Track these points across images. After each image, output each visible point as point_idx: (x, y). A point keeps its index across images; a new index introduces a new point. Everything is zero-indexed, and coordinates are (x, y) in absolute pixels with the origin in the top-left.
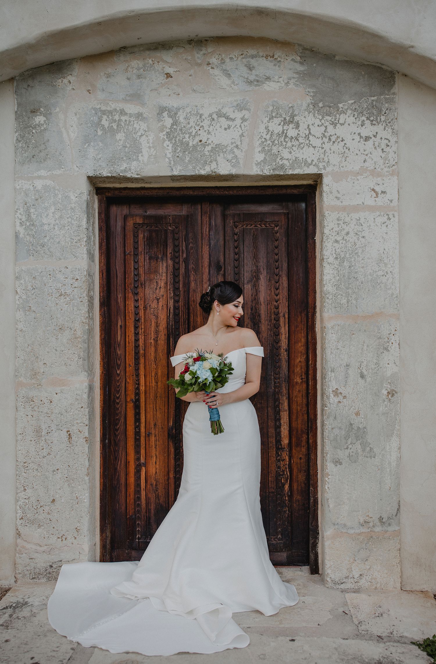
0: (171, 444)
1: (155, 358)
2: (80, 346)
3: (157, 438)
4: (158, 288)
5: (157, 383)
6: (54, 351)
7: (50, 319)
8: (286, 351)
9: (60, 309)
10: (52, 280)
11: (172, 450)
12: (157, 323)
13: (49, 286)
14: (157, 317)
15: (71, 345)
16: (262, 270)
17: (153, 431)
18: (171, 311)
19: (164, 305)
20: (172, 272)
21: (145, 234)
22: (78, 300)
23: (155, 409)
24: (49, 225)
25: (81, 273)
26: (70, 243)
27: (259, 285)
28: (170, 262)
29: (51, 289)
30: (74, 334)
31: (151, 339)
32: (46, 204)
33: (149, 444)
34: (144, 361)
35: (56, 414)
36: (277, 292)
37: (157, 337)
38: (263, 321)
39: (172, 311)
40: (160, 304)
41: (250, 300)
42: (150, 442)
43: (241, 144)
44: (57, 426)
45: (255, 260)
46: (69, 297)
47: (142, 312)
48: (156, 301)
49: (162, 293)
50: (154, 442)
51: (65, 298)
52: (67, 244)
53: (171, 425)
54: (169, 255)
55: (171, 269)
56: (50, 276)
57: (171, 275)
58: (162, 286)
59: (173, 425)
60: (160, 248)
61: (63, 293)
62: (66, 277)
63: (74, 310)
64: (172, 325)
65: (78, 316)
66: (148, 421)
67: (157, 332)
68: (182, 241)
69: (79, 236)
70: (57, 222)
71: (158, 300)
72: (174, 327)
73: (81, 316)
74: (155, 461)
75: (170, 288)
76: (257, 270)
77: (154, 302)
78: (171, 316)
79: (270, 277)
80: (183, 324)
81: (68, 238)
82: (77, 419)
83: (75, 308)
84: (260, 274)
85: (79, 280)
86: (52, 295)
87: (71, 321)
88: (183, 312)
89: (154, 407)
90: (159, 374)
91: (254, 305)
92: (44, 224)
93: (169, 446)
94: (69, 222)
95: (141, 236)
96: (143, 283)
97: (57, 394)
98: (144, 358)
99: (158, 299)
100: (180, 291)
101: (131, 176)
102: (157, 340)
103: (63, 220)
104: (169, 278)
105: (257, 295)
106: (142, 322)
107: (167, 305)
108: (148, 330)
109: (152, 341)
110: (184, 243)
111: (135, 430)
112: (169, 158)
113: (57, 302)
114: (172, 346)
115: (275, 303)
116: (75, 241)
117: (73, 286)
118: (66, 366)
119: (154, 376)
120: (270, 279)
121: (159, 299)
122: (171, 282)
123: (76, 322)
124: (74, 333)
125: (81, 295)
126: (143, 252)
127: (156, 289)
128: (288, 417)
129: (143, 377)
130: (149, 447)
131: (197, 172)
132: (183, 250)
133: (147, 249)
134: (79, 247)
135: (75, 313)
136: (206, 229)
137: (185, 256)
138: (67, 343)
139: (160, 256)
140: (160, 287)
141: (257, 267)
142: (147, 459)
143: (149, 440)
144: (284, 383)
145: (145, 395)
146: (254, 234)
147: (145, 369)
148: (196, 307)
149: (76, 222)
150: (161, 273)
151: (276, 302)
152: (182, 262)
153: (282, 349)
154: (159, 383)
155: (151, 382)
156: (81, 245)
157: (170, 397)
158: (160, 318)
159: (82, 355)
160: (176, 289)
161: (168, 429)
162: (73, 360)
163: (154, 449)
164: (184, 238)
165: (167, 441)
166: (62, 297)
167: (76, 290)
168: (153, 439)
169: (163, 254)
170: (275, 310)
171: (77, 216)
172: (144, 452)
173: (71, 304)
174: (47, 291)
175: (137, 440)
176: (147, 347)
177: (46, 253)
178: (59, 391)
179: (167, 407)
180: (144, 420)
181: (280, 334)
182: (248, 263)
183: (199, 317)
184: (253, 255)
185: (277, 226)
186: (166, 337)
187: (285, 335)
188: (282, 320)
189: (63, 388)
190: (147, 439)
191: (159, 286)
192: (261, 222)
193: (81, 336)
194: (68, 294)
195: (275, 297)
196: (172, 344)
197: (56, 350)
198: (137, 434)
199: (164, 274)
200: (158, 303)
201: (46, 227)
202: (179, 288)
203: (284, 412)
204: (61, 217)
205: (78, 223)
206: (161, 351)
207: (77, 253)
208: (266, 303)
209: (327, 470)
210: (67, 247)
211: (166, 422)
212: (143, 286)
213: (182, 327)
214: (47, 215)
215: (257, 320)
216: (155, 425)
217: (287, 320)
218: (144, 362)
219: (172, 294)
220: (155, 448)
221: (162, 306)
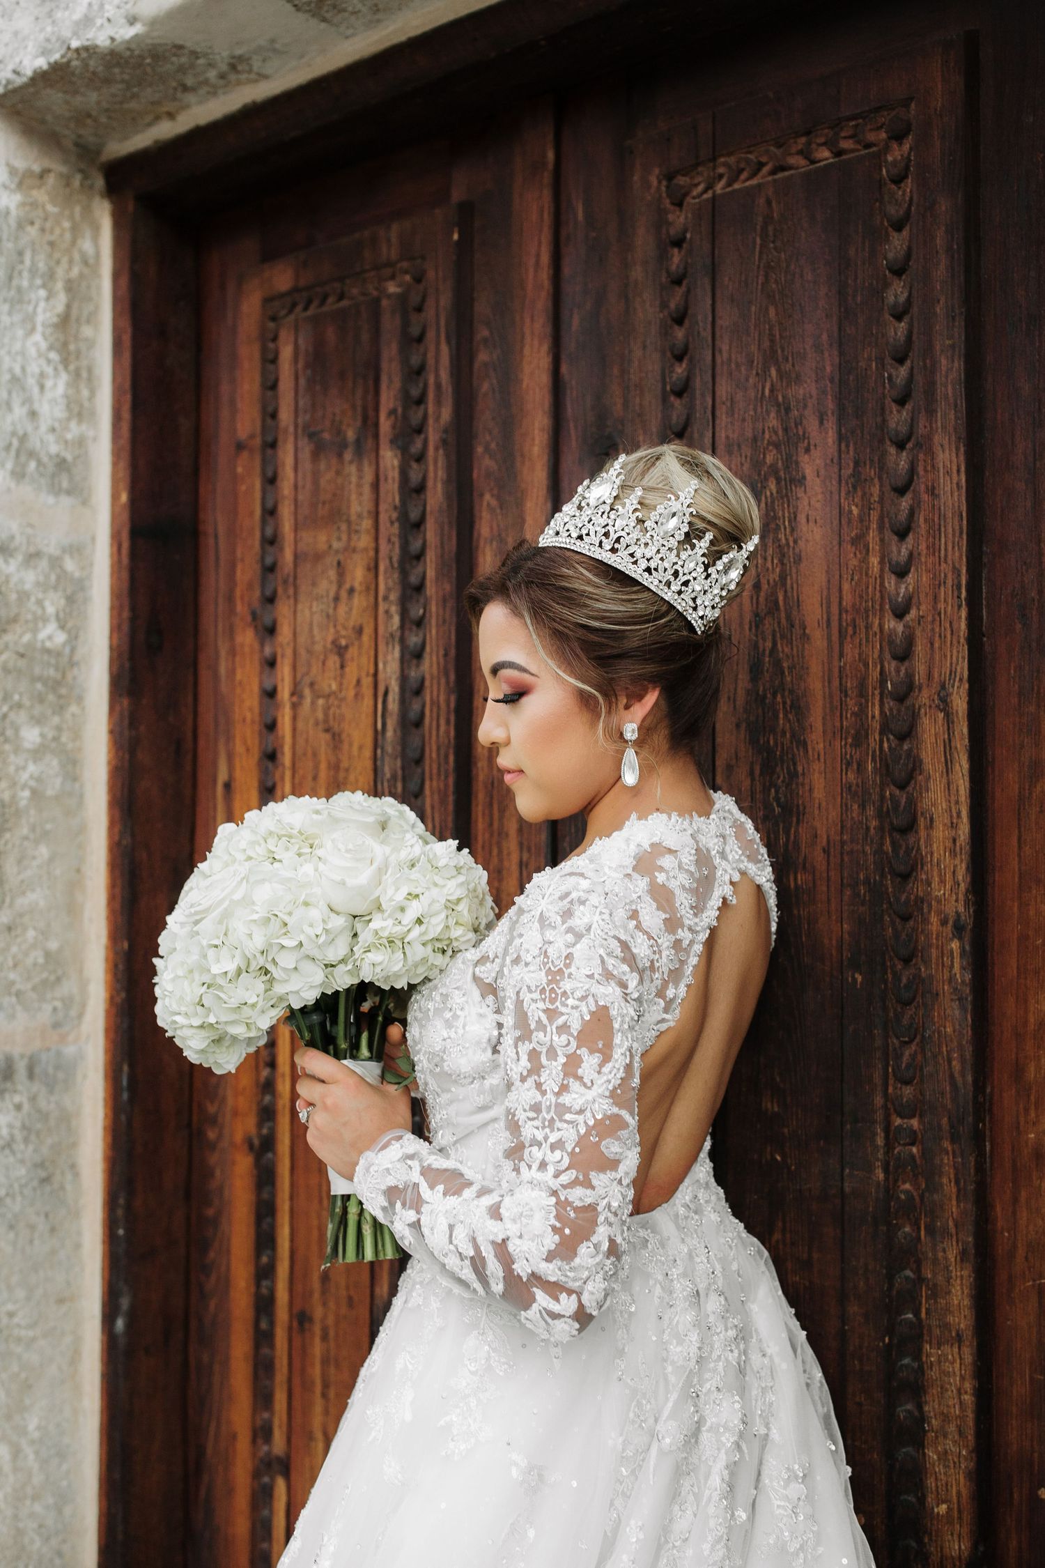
3: (332, 1344)
4: (344, 594)
8: (959, 929)
16: (812, 424)
17: (318, 1312)
18: (390, 706)
19: (363, 674)
20: (395, 508)
21: (302, 343)
27: (795, 517)
28: (390, 459)
33: (305, 1371)
36: (901, 552)
38: (816, 739)
39: (393, 705)
40: (352, 671)
41: (748, 617)
45: (773, 372)
47: (287, 717)
48: (333, 661)
49: (354, 619)
53: (385, 1294)
54: (385, 425)
55: (391, 489)
57: (392, 523)
58: (356, 584)
60: (353, 395)
66: (300, 1253)
68: (438, 344)
71: (341, 651)
75: (389, 590)
76: (786, 430)
77: (327, 664)
78: (390, 733)
79: (857, 464)
80: (435, 771)
84: (801, 450)
88: (439, 707)
91: (769, 644)
95: (286, 352)
96: (292, 575)
99: (341, 647)
100: (425, 603)
104: (382, 541)
105: (784, 585)
107: (376, 675)
111: (258, 1285)
115: (891, 624)
120: (856, 474)
121: (347, 647)
122: (391, 559)
126: (292, 429)
127: (336, 600)
128: (968, 1386)
130: (303, 1386)
132: (438, 386)
133: (307, 412)
136: (538, 255)
137: (448, 415)
139: (351, 436)
140: (351, 590)
141: (788, 410)
142: (293, 1442)
144: (947, 1144)
146: (768, 218)
150: (352, 518)
151: (900, 614)
152: (437, 449)
153: (934, 919)
158: (351, 745)
160: (410, 592)
161: (371, 1314)
169: (364, 421)
170: (891, 666)
172: (285, 1406)
175: (263, 1338)
180: (287, 1245)
181: (922, 822)
182: (739, 396)
184: (767, 344)
185: (899, 137)
187: (954, 826)
188: (930, 728)
190: (297, 1342)
191: (348, 586)
192: (808, 133)
195: (891, 582)
198: (264, 1305)
199: (367, 524)
200: (342, 667)
202: (422, 586)
203: (947, 1348)
208: (835, 624)
211: (364, 1277)
212: (292, 591)
215: (784, 733)
216: (327, 1279)
217: (962, 728)
219: (396, 620)
221: (354, 682)
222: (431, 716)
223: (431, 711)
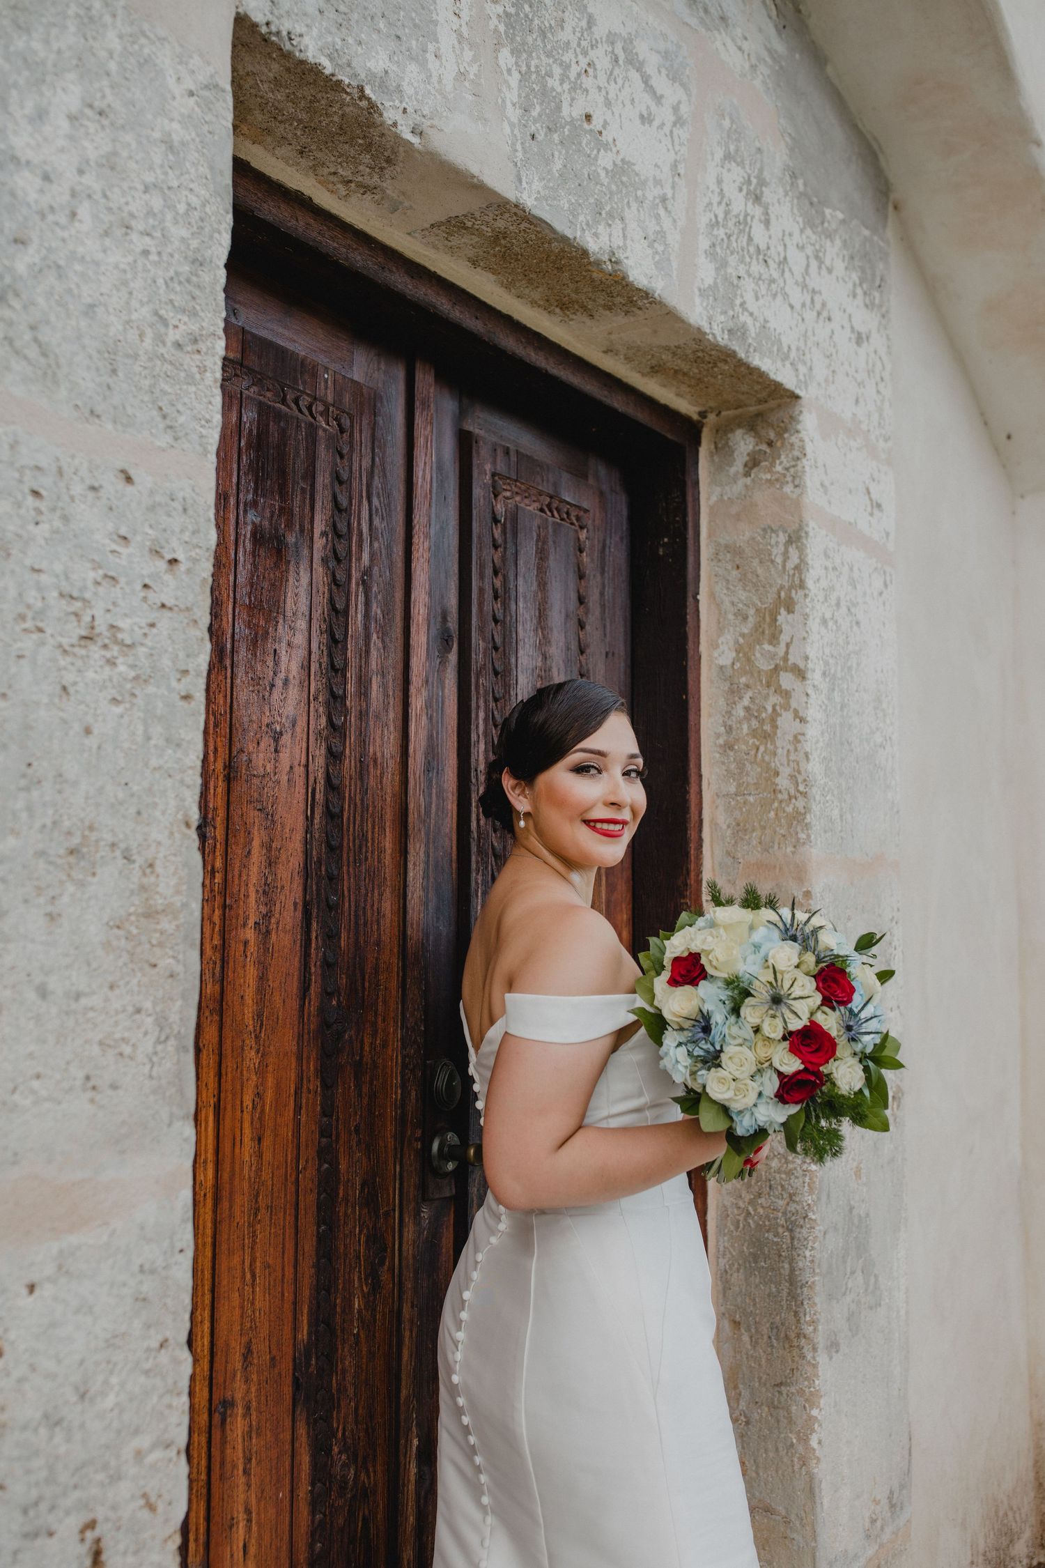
0: (302, 1430)
1: (259, 1015)
2: (166, 962)
3: (254, 1417)
4: (279, 682)
5: (259, 1140)
6: (31, 996)
7: (23, 783)
9: (77, 727)
10: (44, 527)
11: (305, 1459)
12: (269, 849)
13: (28, 562)
14: (270, 818)
15: (125, 958)
18: (317, 796)
19: (296, 763)
20: (325, 621)
21: (245, 419)
22: (174, 684)
23: (248, 1276)
24: (47, 178)
25: (194, 533)
26: (149, 334)
28: (320, 575)
29: (39, 588)
30: (143, 888)
31: (245, 925)
32: (36, 45)
33: (223, 1463)
34: (216, 1034)
35: (24, 1428)
37: (267, 916)
39: (319, 797)
40: (285, 756)
42: (229, 1451)
43: (673, 198)
44: (25, 1511)
45: (540, 633)
46: (130, 660)
47: (219, 790)
48: (267, 741)
49: (290, 708)
50: (240, 1447)
51: (111, 663)
52: (132, 335)
53: (305, 1337)
54: (319, 543)
55: (322, 604)
56: (37, 503)
57: (321, 633)
58: (291, 677)
59: (309, 1334)
60: (292, 501)
61: (101, 627)
62: (123, 531)
63: (149, 738)
64: (319, 861)
65: (169, 782)
66: (220, 1343)
67: (268, 892)
68: (360, 498)
69: (194, 314)
70: (90, 180)
71: (277, 737)
72: (323, 869)
73: (182, 781)
74: (241, 1545)
75: (318, 691)
77: (262, 745)
78: (317, 821)
80: (351, 859)
81: (142, 304)
82: (137, 1432)
83: (157, 730)
85: (182, 567)
86: (40, 630)
87: (132, 810)
88: (356, 805)
89: (247, 1264)
90: (269, 1095)
92: (15, 159)
93: (297, 1445)
94: (150, 213)
95: (228, 419)
96: (229, 646)
97: (32, 1288)
98: (216, 1018)
99: (276, 732)
100: (346, 712)
101: (395, 124)
102: (268, 932)
103: (125, 185)
104: (314, 646)
106: (215, 838)
107: (307, 766)
108: (236, 882)
109: (250, 934)
110: (365, 502)
112: (512, 125)
113: (69, 678)
114: (317, 955)
116: (173, 336)
117: (155, 598)
118: (90, 1094)
119: (250, 1106)
121: (281, 733)
122: (320, 665)
123: (158, 814)
124: (145, 881)
125: (188, 656)
126: (232, 501)
127: (272, 686)
129: (211, 1118)
130: (222, 1477)
131: (578, 234)
132: (360, 534)
133: (248, 491)
134: (191, 380)
135: (154, 762)
137: (366, 557)
138: (107, 946)
139: (291, 539)
140: (286, 682)
142: (212, 1545)
143: (224, 1441)
145: (215, 1211)
146: (539, 536)
147: (219, 1075)
148: (382, 789)
149: (184, 233)
150: (289, 614)
152: (357, 585)
154: (267, 1142)
155: (238, 1139)
156: (202, 370)
157: (302, 1205)
158: (282, 826)
159: (174, 1017)
160: (335, 699)
161: (294, 1360)
162: (127, 1050)
163: (241, 1480)
164: (364, 482)
165: (288, 1423)
166: (95, 652)
167: (165, 622)
168: (238, 1426)
169: (302, 530)
171: (194, 201)
172: (202, 1513)
173: (140, 701)
174: (12, 593)
176: (231, 964)
177: (18, 344)
178: (50, 1270)
179: (292, 1252)
180: (206, 1341)
182: (526, 640)
183: (387, 830)
184: (537, 613)
185: (582, 528)
186: (299, 914)
189: (74, 1239)
191: (282, 675)
192: (551, 497)
193: (178, 901)
194: (128, 641)
196: (316, 949)
197: (43, 992)
199: (302, 624)
200: (276, 751)
201: (27, 184)
202: (344, 697)
204: (110, 164)
205: (194, 244)
206: (276, 984)
207: (180, 407)
210: (135, 357)
211: (287, 1330)
212: (228, 663)
213: (348, 872)
214: (40, 116)
216: (248, 1354)
218: (215, 1040)
219: (324, 721)
220: (245, 1472)
221: (288, 768)
222: (349, 810)
223: (349, 806)
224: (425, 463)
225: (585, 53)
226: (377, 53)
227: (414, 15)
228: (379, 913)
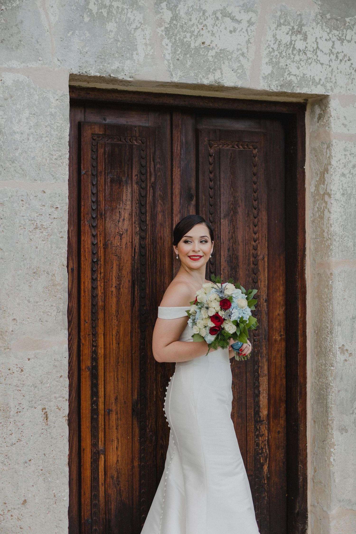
0: (135, 423)
1: (117, 311)
3: (119, 415)
4: (121, 220)
5: (119, 344)
6: (26, 302)
7: (22, 260)
8: (266, 301)
9: (34, 247)
10: (25, 207)
11: (137, 431)
12: (119, 266)
13: (21, 215)
14: (120, 258)
15: (48, 294)
16: (240, 201)
17: (114, 407)
18: (136, 250)
19: (128, 242)
20: (138, 200)
21: (106, 149)
22: (58, 235)
23: (116, 379)
24: (22, 134)
25: (62, 200)
26: (48, 159)
27: (236, 220)
28: (135, 186)
29: (24, 220)
30: (52, 280)
31: (112, 287)
32: (18, 106)
33: (109, 425)
34: (103, 315)
35: (28, 386)
36: (256, 229)
37: (120, 284)
38: (241, 265)
40: (124, 241)
41: (227, 239)
42: (111, 422)
43: (248, 52)
44: (29, 402)
45: (232, 189)
46: (47, 231)
47: (102, 251)
48: (118, 237)
49: (125, 227)
50: (115, 422)
51: (42, 232)
52: (44, 160)
53: (136, 398)
54: (134, 178)
55: (136, 195)
56: (23, 202)
57: (136, 204)
58: (125, 218)
59: (137, 398)
60: (124, 168)
61: (39, 225)
62: (43, 204)
63: (52, 248)
64: (138, 269)
65: (58, 257)
66: (107, 394)
67: (119, 278)
68: (150, 161)
69: (60, 151)
70: (32, 130)
71: (121, 235)
72: (139, 271)
73: (61, 256)
74: (116, 447)
75: (135, 220)
76: (235, 201)
77: (116, 238)
78: (136, 257)
79: (248, 211)
81: (46, 153)
82: (55, 393)
83: (54, 246)
84: (238, 207)
85: (59, 209)
86: (25, 228)
87: (49, 263)
88: (151, 252)
89: (116, 375)
90: (121, 333)
91: (231, 245)
92: (15, 132)
93: (134, 426)
94: (47, 132)
95: (101, 151)
96: (103, 213)
97: (29, 359)
98: (103, 311)
99: (120, 234)
100: (146, 225)
101: (123, 78)
102: (120, 289)
103: (40, 128)
104: (134, 208)
105: (234, 233)
106: (101, 264)
107: (132, 242)
108: (108, 275)
109: (114, 289)
110: (152, 163)
111: (92, 407)
112: (168, 60)
113: (32, 237)
114: (137, 295)
115: (254, 243)
116: (55, 157)
117: (52, 217)
118: (41, 322)
119: (115, 335)
120: (248, 213)
121: (122, 234)
122: (136, 213)
123: (55, 264)
124: (52, 278)
125: (62, 228)
126: (103, 173)
127: (119, 221)
128: (267, 383)
129: (102, 337)
130: (109, 428)
131: (199, 81)
132: (150, 172)
133: (108, 169)
134: (59, 166)
135: (53, 253)
136: (177, 147)
137: (153, 179)
138: (43, 292)
139: (124, 179)
140: (124, 220)
141: (235, 197)
142: (106, 444)
143: (109, 419)
144: (264, 341)
145: (104, 361)
146: (231, 157)
147: (104, 326)
148: (164, 246)
149: (57, 133)
150: (124, 200)
151: (255, 242)
152: (150, 188)
153: (262, 299)
154: (121, 345)
155: (111, 343)
156: (62, 163)
157: (134, 363)
158: (124, 260)
159: (61, 307)
160: (142, 222)
161: (132, 403)
162: (50, 314)
163: (115, 431)
164: (152, 156)
165: (130, 419)
166: (38, 231)
167: (55, 222)
168: (113, 417)
169: (128, 176)
170: (254, 251)
171: (58, 125)
172: (103, 436)
173: (49, 240)
174: (18, 222)
175: (94, 420)
176: (107, 297)
177: (17, 171)
178: (33, 356)
179: (131, 375)
180: (103, 393)
181: (259, 281)
182: (225, 193)
183: (166, 258)
184: (231, 183)
185: (255, 149)
186: (130, 284)
187: (265, 282)
188: (260, 263)
189: (38, 351)
190: (107, 417)
191: (122, 218)
192: (238, 142)
193: (61, 282)
194: (46, 227)
195: (254, 235)
196: (137, 293)
197: (29, 301)
198: (94, 412)
199: (129, 203)
200: (121, 239)
201: (17, 137)
202: (146, 221)
203: (264, 378)
204: (37, 125)
205: (59, 135)
206: (123, 302)
207: (57, 173)
208: (244, 242)
209: (333, 440)
210: (45, 165)
211: (130, 395)
212: (103, 217)
213: (149, 272)
214: (20, 121)
215: (234, 263)
216: (116, 399)
217: (266, 264)
218: (103, 317)
219: (138, 229)
220: (116, 429)
221: (125, 243)
222: (149, 254)
223: (149, 252)
224: (178, 144)
225: (201, 23)
226: (115, 63)
227: (128, 47)
228: (163, 283)
